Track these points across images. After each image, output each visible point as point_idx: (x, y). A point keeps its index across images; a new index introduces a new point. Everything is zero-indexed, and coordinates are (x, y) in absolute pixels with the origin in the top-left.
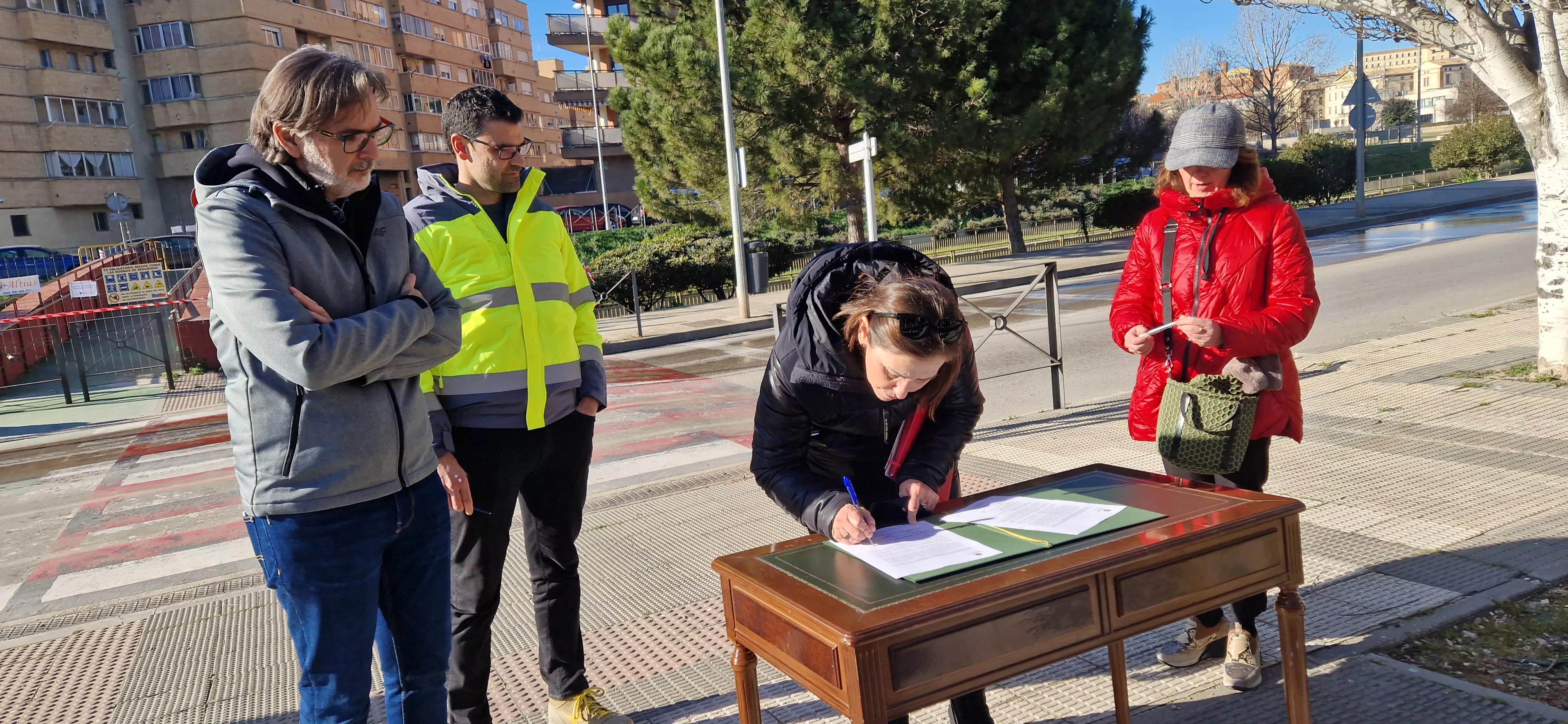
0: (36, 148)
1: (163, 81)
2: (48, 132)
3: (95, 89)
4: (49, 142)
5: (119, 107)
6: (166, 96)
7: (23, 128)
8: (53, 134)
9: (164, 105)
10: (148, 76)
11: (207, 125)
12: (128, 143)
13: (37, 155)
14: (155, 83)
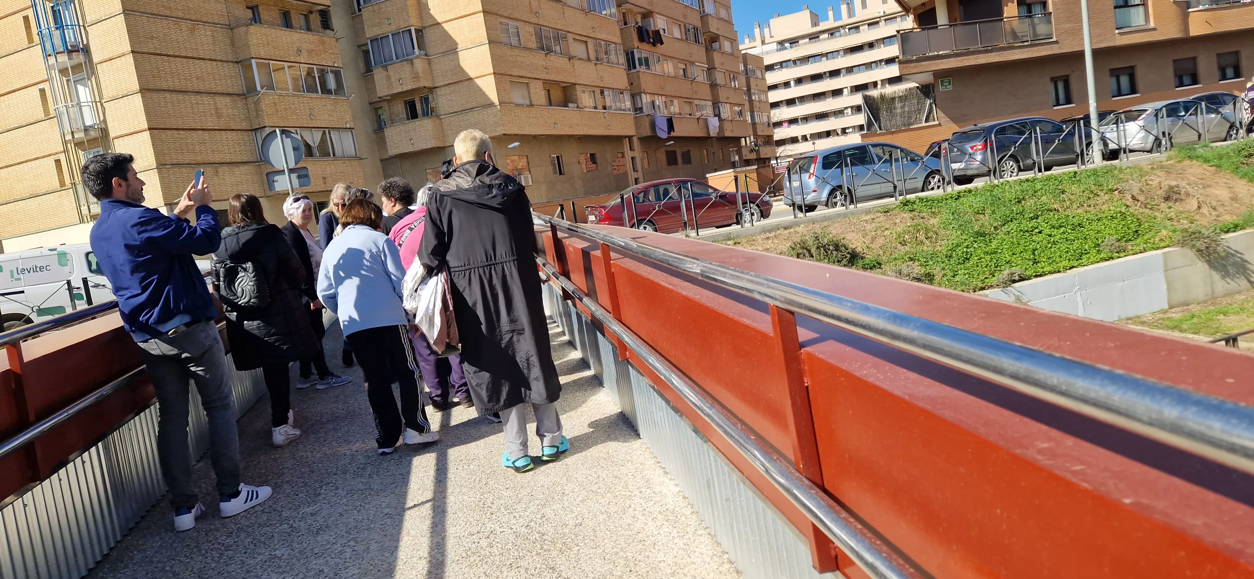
0: (244, 125)
1: (384, 40)
2: (257, 103)
3: (310, 52)
4: (257, 116)
5: (337, 75)
6: (387, 58)
7: (228, 99)
8: (263, 106)
9: (385, 68)
10: (368, 36)
11: (432, 89)
12: (348, 117)
13: (245, 133)
14: (375, 43)
